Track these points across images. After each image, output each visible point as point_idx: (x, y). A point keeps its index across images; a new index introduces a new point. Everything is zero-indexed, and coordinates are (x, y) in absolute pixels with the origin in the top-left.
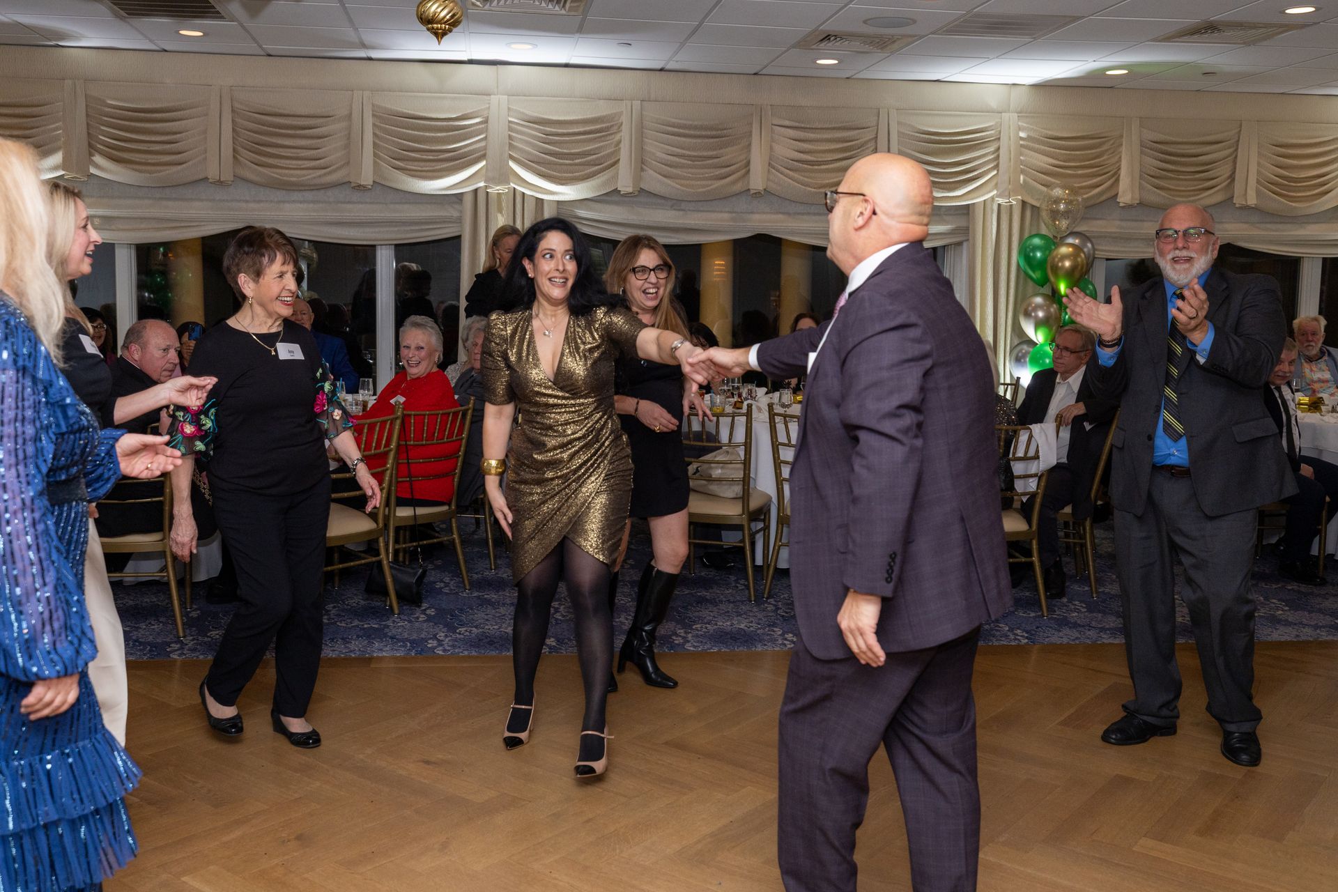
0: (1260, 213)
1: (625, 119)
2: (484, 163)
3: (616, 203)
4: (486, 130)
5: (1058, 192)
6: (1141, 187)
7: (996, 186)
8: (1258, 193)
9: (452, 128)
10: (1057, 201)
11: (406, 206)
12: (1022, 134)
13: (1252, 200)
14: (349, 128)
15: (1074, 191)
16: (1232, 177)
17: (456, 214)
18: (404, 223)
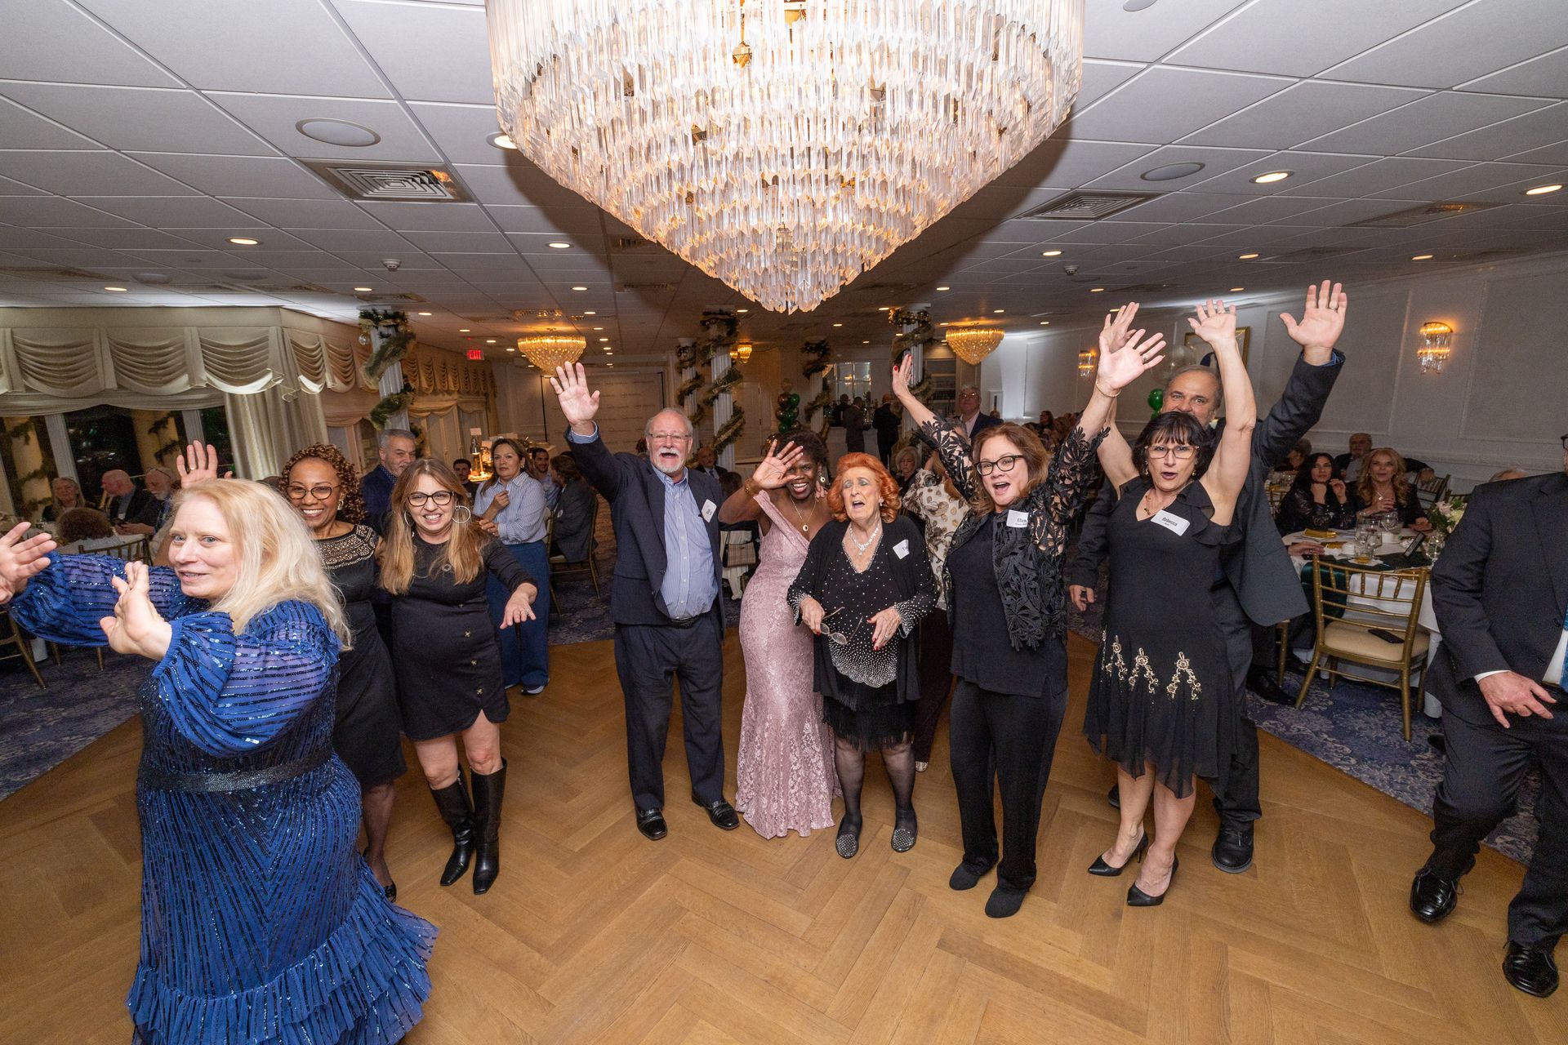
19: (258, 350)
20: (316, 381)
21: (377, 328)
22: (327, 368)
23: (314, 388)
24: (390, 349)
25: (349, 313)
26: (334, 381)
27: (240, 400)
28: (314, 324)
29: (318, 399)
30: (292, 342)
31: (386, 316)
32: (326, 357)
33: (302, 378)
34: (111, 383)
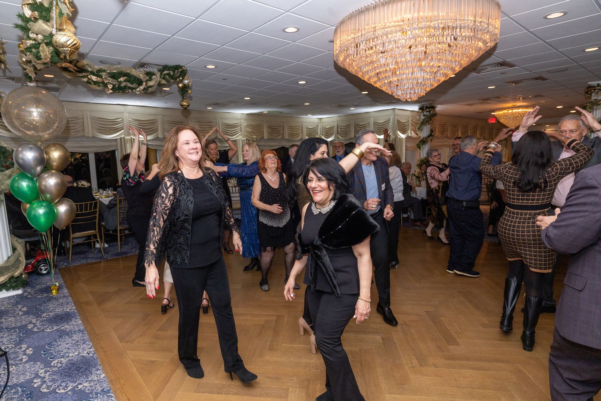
0: (289, 140)
1: (159, 120)
2: (123, 131)
3: (157, 140)
4: (123, 122)
5: (254, 137)
6: (268, 135)
7: (241, 135)
8: (288, 137)
9: (114, 122)
10: (254, 138)
11: (100, 142)
12: (245, 124)
13: (287, 138)
14: (83, 121)
15: (257, 136)
16: (283, 133)
17: (115, 144)
18: (99, 147)
19: (386, 124)
20: (404, 134)
21: (423, 112)
22: (410, 129)
23: (403, 136)
24: (426, 120)
25: (416, 108)
26: (411, 133)
27: (380, 140)
28: (408, 113)
29: (404, 140)
30: (397, 120)
31: (427, 108)
32: (410, 125)
33: (398, 132)
34: (353, 136)
